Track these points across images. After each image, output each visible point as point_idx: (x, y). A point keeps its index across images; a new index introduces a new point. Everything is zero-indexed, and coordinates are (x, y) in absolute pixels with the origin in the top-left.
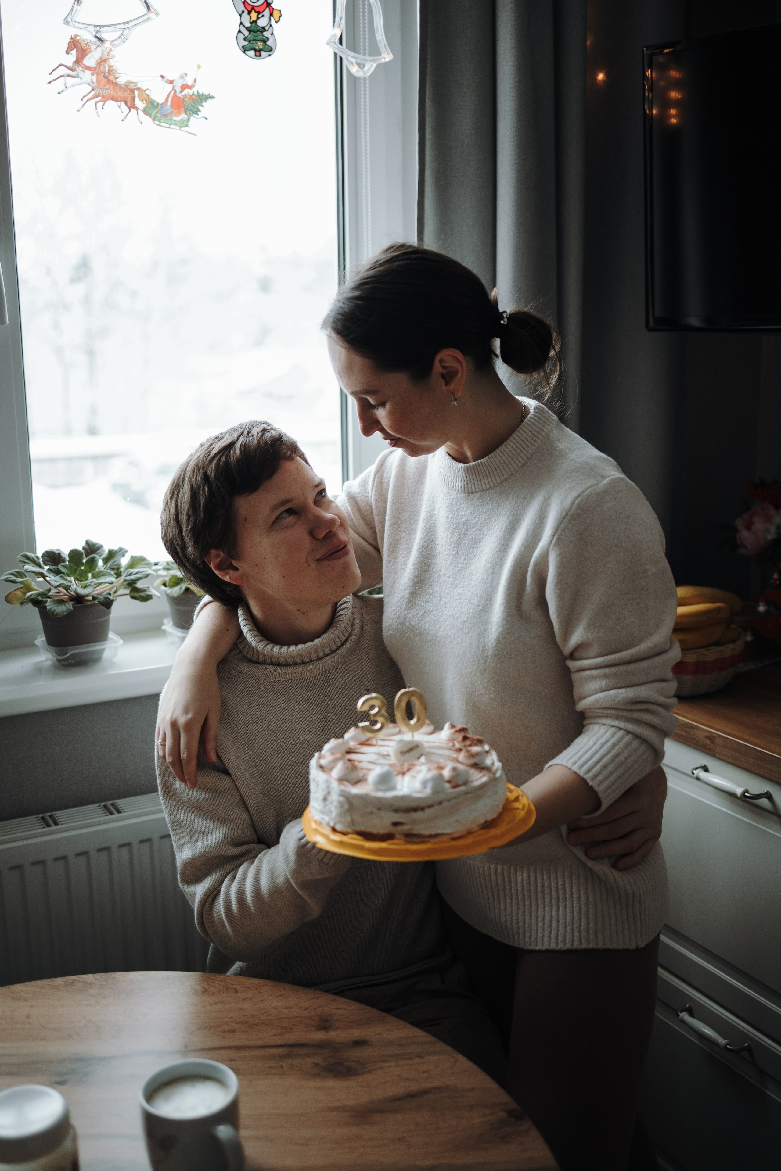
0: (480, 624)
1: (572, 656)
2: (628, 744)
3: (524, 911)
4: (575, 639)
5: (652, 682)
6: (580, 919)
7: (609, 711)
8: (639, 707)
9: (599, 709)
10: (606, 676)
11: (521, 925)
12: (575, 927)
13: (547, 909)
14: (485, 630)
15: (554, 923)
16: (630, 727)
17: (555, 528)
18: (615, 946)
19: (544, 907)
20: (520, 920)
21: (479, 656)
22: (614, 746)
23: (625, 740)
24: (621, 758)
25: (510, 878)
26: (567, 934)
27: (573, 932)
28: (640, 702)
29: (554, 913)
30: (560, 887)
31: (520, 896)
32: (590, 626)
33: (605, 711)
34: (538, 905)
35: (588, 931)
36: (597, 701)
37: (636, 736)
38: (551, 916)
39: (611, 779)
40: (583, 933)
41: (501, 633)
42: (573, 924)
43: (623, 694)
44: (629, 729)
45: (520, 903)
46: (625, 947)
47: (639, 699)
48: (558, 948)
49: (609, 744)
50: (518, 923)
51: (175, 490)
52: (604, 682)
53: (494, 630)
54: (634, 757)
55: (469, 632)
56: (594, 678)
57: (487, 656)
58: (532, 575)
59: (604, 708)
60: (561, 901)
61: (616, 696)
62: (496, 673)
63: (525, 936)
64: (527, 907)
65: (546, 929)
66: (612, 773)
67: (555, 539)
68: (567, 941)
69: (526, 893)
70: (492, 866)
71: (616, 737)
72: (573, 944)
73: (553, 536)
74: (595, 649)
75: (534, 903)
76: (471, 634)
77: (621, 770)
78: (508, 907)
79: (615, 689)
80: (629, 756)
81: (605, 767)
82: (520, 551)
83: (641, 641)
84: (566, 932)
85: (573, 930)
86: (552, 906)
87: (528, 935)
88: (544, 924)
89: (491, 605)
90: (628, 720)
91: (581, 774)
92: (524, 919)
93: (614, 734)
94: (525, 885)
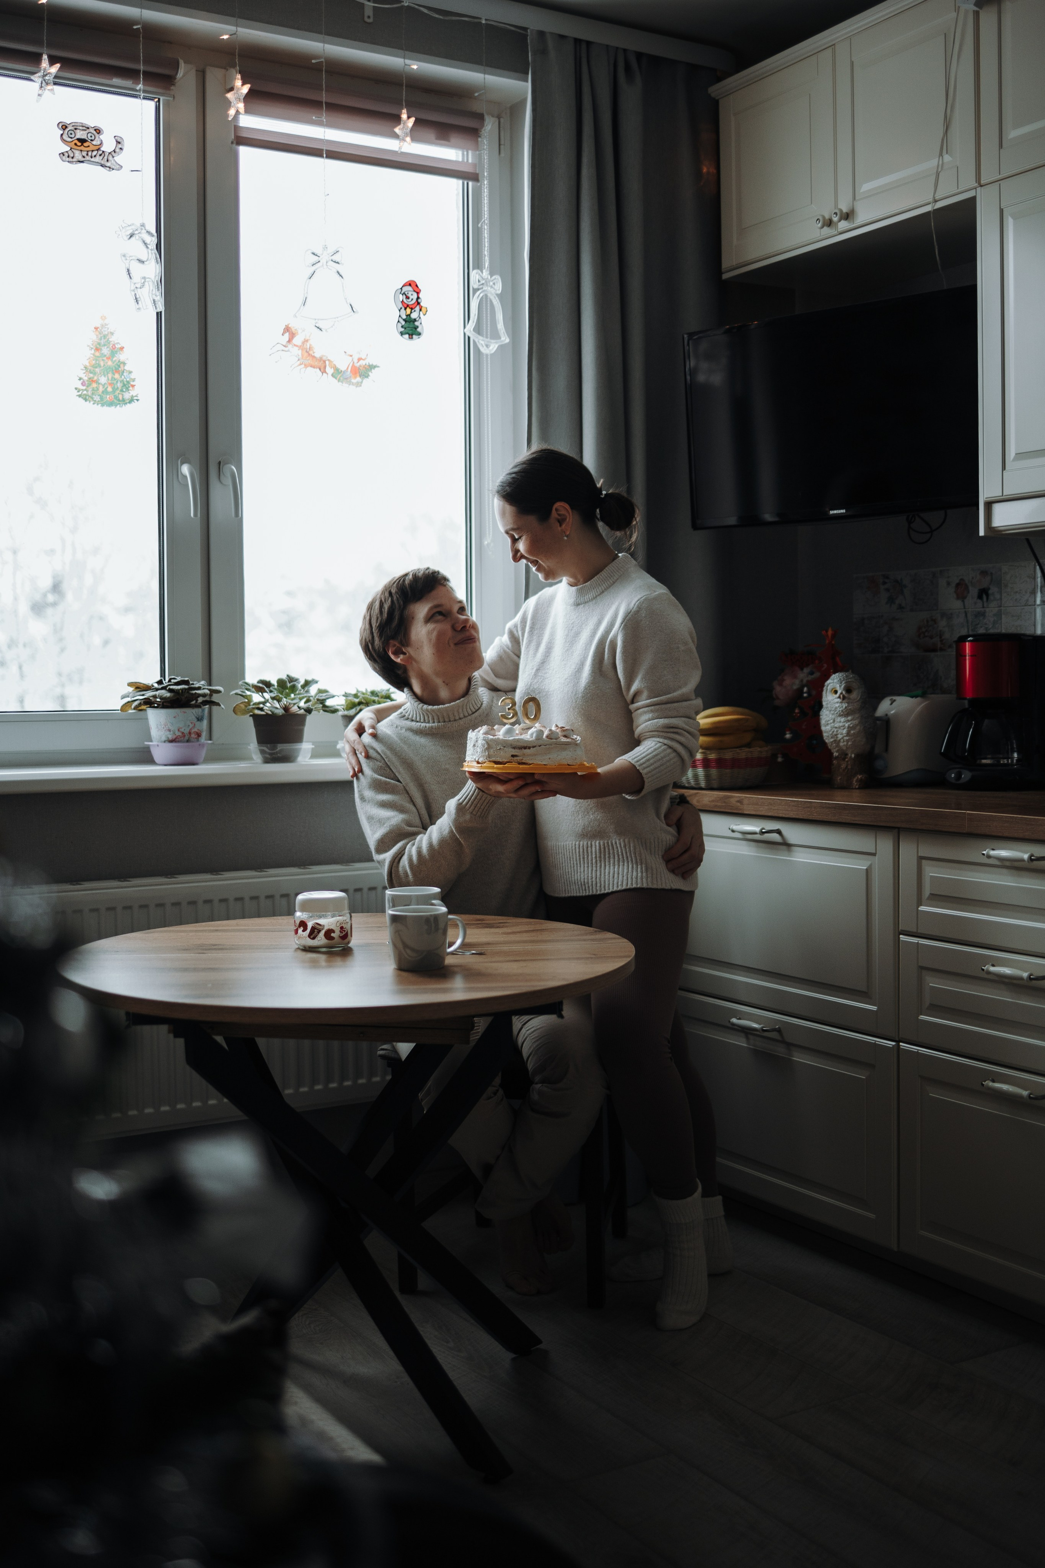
0: (575, 679)
1: (633, 702)
2: (664, 750)
3: (596, 871)
4: (634, 687)
5: (681, 717)
6: (633, 872)
7: (654, 733)
8: (672, 730)
9: (648, 732)
10: (652, 711)
11: (594, 879)
12: (629, 876)
13: (612, 867)
14: (578, 682)
15: (616, 876)
16: (666, 741)
17: (623, 619)
18: (655, 886)
19: (610, 867)
20: (593, 876)
21: (573, 698)
22: (655, 750)
23: (662, 748)
24: (659, 757)
25: (587, 851)
26: (624, 880)
27: (628, 879)
28: (672, 727)
29: (616, 869)
30: (620, 854)
31: (594, 861)
32: (643, 679)
33: (651, 733)
34: (605, 866)
35: (637, 878)
36: (646, 726)
37: (670, 747)
38: (614, 871)
39: (651, 767)
40: (634, 879)
41: (588, 683)
42: (628, 875)
43: (662, 721)
44: (665, 743)
45: (594, 866)
46: (662, 887)
47: (672, 725)
48: (619, 889)
49: (652, 749)
50: (592, 878)
51: (370, 607)
52: (651, 715)
53: (583, 682)
54: (667, 758)
55: (568, 684)
56: (645, 712)
57: (577, 698)
58: (609, 646)
59: (650, 732)
60: (621, 862)
61: (657, 722)
62: (583, 709)
63: (597, 886)
64: (598, 868)
65: (611, 879)
66: (651, 765)
67: (623, 625)
68: (624, 884)
69: (598, 859)
70: (577, 843)
71: (657, 746)
72: (627, 885)
73: (622, 624)
74: (645, 694)
75: (603, 865)
76: (569, 685)
77: (658, 764)
78: (586, 868)
79: (657, 719)
80: (665, 757)
81: (648, 760)
82: (602, 634)
83: (674, 691)
84: (623, 879)
85: (627, 878)
86: (615, 866)
87: (598, 885)
88: (609, 877)
89: (583, 668)
90: (665, 738)
91: (633, 763)
92: (596, 875)
93: (656, 744)
94: (598, 854)
